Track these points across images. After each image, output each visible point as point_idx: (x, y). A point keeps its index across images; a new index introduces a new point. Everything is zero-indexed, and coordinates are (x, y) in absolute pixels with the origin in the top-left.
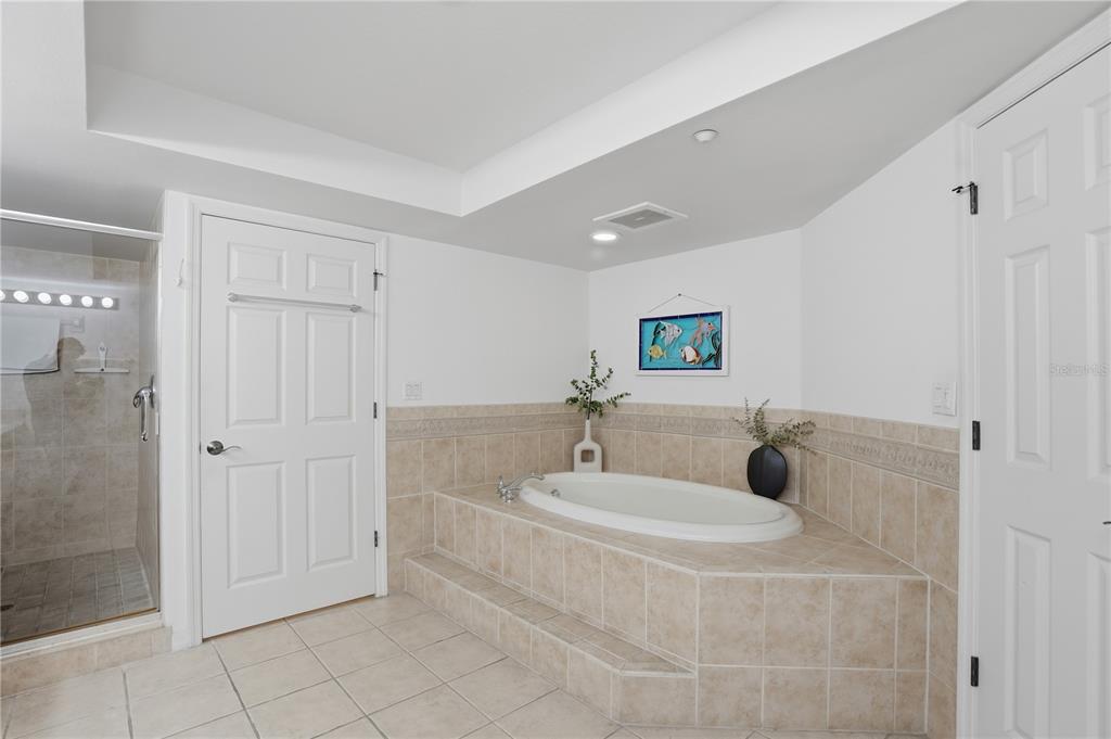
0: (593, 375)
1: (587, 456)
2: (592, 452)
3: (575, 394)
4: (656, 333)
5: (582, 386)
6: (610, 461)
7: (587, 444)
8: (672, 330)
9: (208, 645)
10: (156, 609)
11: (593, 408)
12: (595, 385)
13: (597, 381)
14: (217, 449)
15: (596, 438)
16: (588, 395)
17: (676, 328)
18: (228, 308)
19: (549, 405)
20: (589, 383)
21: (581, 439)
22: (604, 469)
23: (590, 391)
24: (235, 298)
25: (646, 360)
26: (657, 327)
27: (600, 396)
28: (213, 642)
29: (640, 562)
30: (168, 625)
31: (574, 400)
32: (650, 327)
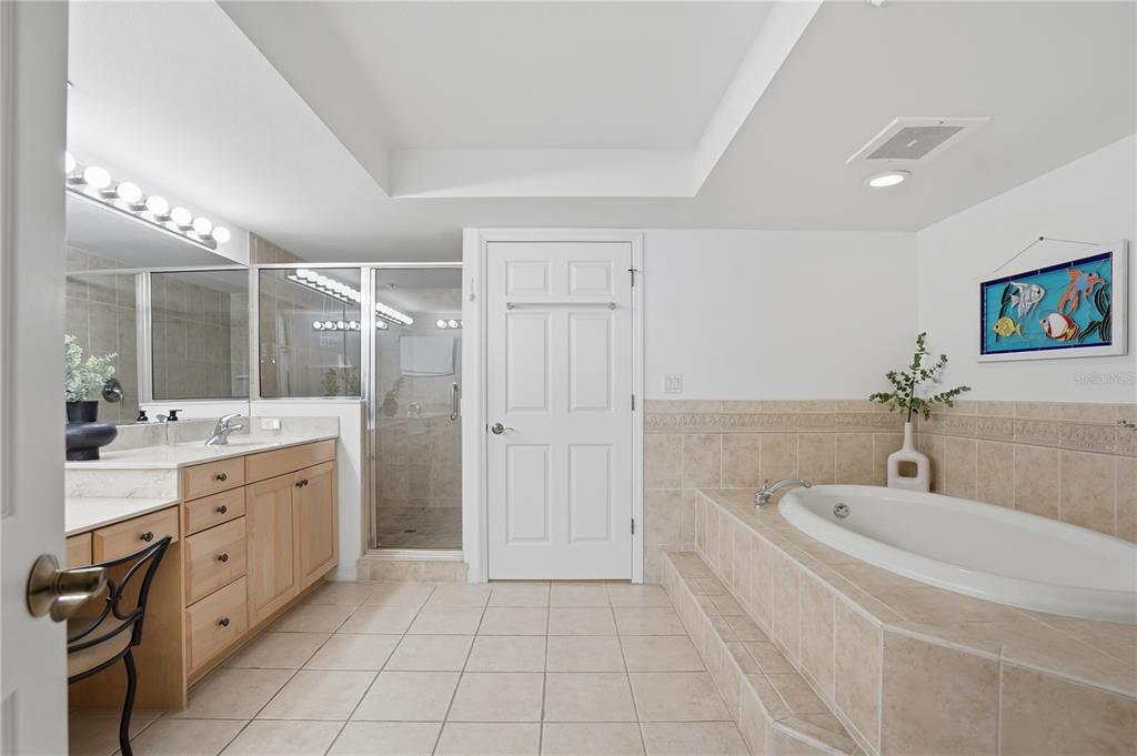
0: (917, 364)
1: (907, 470)
2: (914, 465)
3: (890, 389)
4: (1006, 299)
5: (900, 378)
6: (943, 481)
7: (908, 453)
8: (1029, 293)
9: (491, 584)
10: (460, 548)
11: (915, 407)
12: (919, 376)
13: (923, 372)
14: (499, 429)
15: (916, 447)
16: (909, 390)
17: (1035, 288)
18: (507, 315)
19: (851, 403)
20: (911, 376)
21: (899, 446)
22: (933, 488)
23: (912, 385)
24: (510, 306)
25: (991, 340)
26: (1007, 290)
27: (923, 391)
28: (495, 584)
29: (830, 596)
30: (466, 561)
31: (885, 397)
32: (996, 294)
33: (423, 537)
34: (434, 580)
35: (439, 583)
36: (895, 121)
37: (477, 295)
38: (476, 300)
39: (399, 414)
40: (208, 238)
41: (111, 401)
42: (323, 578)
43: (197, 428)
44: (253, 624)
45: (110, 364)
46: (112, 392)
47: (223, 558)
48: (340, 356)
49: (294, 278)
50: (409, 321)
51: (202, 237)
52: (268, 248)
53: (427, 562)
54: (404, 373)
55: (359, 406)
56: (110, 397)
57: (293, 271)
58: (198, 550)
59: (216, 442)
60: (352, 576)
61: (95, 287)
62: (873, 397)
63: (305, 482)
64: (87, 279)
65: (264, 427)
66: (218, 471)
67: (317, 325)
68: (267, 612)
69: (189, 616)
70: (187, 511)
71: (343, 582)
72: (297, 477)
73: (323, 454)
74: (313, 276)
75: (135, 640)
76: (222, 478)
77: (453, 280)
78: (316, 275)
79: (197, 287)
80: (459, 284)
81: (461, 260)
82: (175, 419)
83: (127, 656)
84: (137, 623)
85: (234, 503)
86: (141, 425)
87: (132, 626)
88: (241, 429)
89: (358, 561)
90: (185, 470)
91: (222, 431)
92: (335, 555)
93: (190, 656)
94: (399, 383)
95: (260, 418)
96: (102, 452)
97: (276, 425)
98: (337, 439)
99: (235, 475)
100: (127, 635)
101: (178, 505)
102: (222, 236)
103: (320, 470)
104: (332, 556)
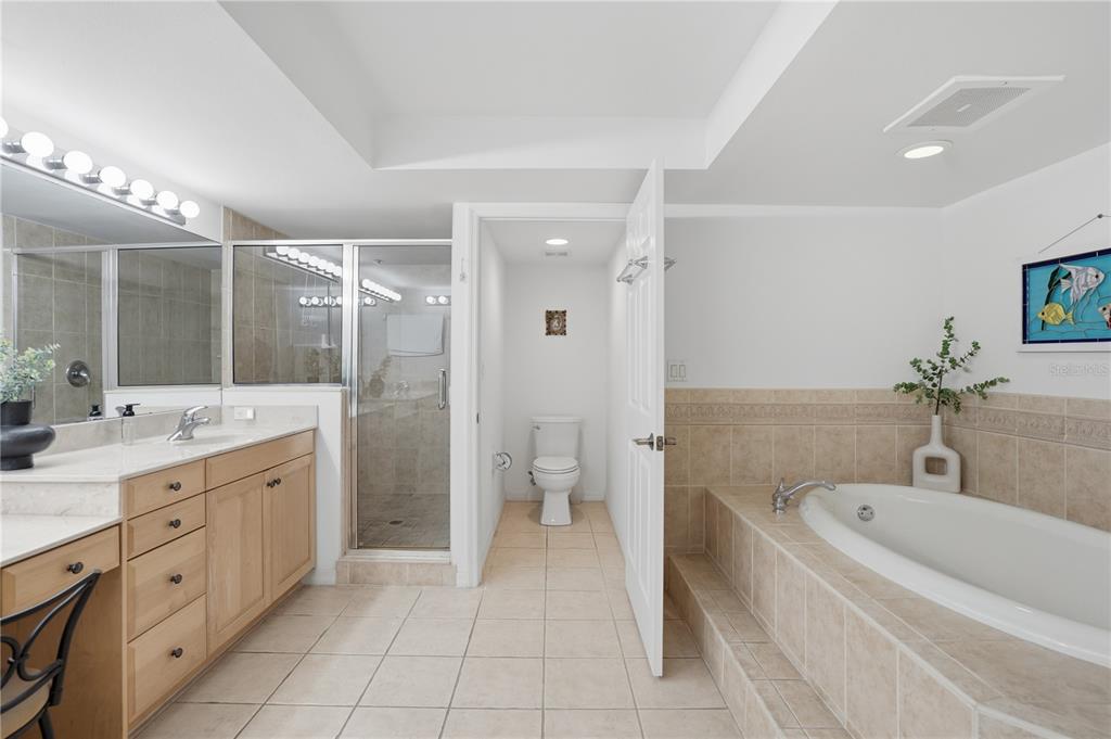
0: (945, 351)
1: (934, 466)
2: (942, 461)
3: (916, 378)
4: (1054, 283)
5: (927, 367)
6: (974, 477)
7: (936, 448)
8: (1083, 278)
9: (481, 588)
10: (447, 548)
11: (945, 399)
12: (948, 365)
13: (952, 361)
15: (948, 442)
16: (936, 380)
17: (1091, 271)
19: (871, 392)
20: (939, 364)
21: (925, 439)
22: (964, 487)
23: (940, 375)
25: (1034, 328)
26: (1055, 273)
27: (955, 381)
28: (486, 588)
29: (890, 647)
31: (910, 387)
32: (1041, 278)
33: (410, 529)
34: (419, 584)
35: (425, 588)
36: (952, 81)
37: (467, 274)
38: (467, 279)
39: (386, 395)
40: (175, 213)
41: (77, 385)
42: (299, 582)
43: (158, 423)
44: (214, 647)
45: (49, 357)
46: (79, 376)
47: (176, 579)
48: (324, 336)
49: (274, 255)
50: (397, 297)
51: (168, 212)
52: (245, 223)
53: (411, 564)
54: (391, 353)
55: (339, 394)
56: (76, 381)
57: (273, 248)
58: (143, 575)
59: (179, 438)
60: (331, 579)
61: (62, 264)
62: (898, 387)
63: (277, 482)
64: (53, 257)
65: (237, 417)
66: (170, 480)
67: (303, 301)
68: (229, 633)
69: (132, 652)
70: (131, 530)
71: (321, 586)
72: (268, 477)
73: (300, 447)
74: (294, 253)
75: (53, 699)
76: (175, 487)
77: (442, 257)
78: (298, 251)
79: (175, 264)
80: (448, 261)
81: (451, 238)
82: (132, 414)
83: (42, 720)
84: (56, 679)
85: (189, 515)
86: (92, 422)
87: (51, 681)
88: (207, 422)
89: (337, 563)
90: (129, 484)
91: (187, 425)
92: (312, 558)
93: (132, 699)
94: (386, 362)
95: (233, 407)
96: (37, 458)
97: (250, 415)
98: (315, 430)
99: (192, 483)
100: (43, 694)
101: (119, 525)
102: (190, 210)
103: (296, 465)
104: (309, 558)
